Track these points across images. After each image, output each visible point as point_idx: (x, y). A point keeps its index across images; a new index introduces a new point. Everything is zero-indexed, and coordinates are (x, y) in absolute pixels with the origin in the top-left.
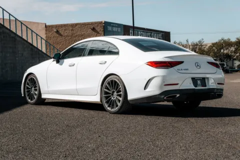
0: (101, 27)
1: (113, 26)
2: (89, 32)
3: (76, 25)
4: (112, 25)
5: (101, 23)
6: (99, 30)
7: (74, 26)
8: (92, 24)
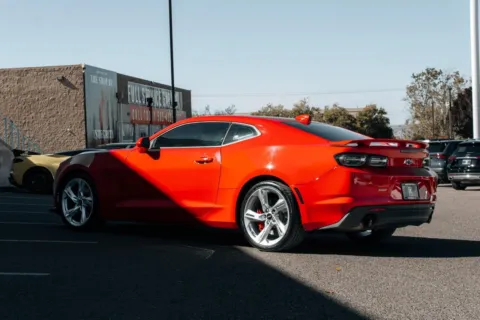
0: (77, 75)
1: (99, 75)
2: (53, 85)
3: (28, 71)
4: (98, 72)
5: (78, 67)
6: (73, 82)
7: (23, 73)
8: (60, 69)
